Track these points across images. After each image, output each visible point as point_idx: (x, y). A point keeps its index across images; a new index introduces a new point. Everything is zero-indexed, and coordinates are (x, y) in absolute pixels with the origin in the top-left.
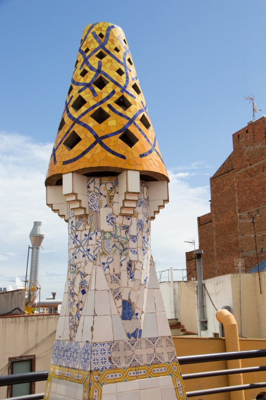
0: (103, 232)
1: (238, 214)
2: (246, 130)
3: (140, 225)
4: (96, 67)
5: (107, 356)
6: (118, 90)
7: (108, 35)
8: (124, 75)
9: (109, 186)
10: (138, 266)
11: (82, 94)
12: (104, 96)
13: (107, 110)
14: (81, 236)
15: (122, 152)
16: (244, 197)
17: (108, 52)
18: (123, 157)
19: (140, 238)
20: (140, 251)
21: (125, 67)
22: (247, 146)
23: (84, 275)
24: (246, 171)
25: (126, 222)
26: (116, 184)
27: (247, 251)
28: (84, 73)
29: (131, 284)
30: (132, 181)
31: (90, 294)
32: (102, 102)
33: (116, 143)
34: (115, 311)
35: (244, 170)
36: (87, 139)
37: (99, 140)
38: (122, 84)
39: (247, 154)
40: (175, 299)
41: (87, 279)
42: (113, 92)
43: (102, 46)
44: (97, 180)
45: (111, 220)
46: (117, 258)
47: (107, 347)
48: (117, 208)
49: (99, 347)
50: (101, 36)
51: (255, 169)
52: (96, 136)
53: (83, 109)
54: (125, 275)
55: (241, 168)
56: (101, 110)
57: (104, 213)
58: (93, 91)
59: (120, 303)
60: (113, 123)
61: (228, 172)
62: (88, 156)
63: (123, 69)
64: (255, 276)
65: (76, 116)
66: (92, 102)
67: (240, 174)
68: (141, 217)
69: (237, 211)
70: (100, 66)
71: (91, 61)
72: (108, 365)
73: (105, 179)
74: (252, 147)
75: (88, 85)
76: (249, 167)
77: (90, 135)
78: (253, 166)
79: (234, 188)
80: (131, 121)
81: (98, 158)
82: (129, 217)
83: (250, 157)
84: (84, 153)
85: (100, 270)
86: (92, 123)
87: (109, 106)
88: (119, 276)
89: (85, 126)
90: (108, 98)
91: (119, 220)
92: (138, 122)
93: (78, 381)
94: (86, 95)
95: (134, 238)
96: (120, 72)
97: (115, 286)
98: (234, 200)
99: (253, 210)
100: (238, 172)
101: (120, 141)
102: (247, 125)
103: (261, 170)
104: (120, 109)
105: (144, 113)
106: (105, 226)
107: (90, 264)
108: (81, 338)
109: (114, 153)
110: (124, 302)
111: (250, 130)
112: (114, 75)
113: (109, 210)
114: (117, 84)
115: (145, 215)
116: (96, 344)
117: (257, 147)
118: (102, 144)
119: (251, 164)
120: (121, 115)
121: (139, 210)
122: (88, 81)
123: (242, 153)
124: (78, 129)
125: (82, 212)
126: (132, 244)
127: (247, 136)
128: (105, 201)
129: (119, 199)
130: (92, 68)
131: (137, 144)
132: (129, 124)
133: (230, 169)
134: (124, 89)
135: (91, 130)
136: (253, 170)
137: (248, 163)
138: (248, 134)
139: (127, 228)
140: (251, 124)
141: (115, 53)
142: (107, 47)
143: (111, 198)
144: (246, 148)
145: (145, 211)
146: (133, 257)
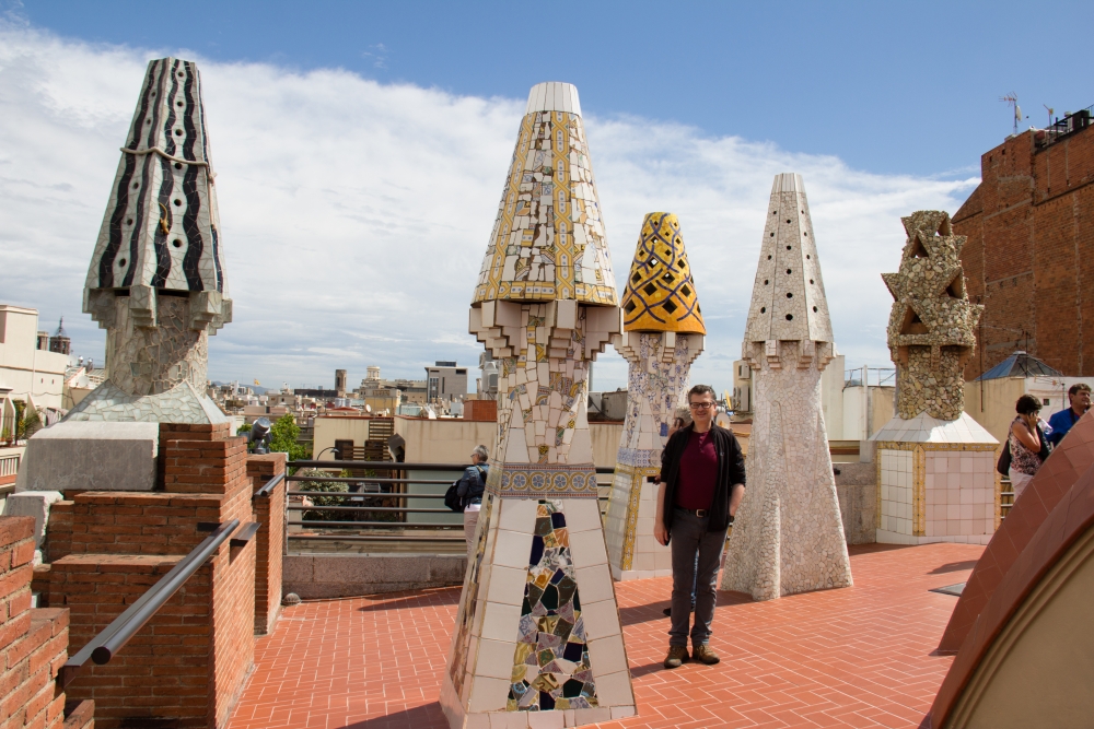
0: (651, 374)
1: (985, 284)
2: (1002, 150)
3: (678, 369)
4: (650, 249)
5: (647, 458)
6: (665, 268)
7: (661, 223)
8: (671, 255)
9: (655, 341)
10: (674, 399)
11: (639, 271)
12: (654, 273)
13: (655, 284)
14: (636, 376)
15: (663, 318)
16: (996, 258)
17: (660, 237)
18: (664, 322)
19: (677, 379)
20: (677, 388)
21: (673, 247)
22: (1003, 176)
23: (636, 403)
24: (1000, 216)
25: (667, 367)
26: (661, 339)
27: (995, 343)
28: (642, 253)
29: (668, 411)
30: (670, 339)
31: (639, 417)
32: (652, 278)
33: (659, 311)
34: (655, 430)
35: (997, 213)
36: (640, 306)
37: (648, 308)
38: (669, 263)
39: (1002, 188)
40: (868, 411)
41: (638, 406)
42: (661, 270)
43: (656, 232)
44: (647, 336)
45: (656, 366)
46: (659, 393)
47: (647, 453)
48: (660, 356)
49: (642, 453)
50: (656, 223)
51: (1014, 214)
52: (646, 305)
53: (639, 283)
54: (663, 405)
55: (992, 211)
56: (651, 284)
57: (651, 360)
58: (647, 269)
59: (659, 424)
60: (659, 295)
61: (973, 216)
62: (639, 320)
63: (671, 250)
64: (975, 386)
65: (634, 288)
66: (645, 278)
67: (991, 220)
68: (679, 363)
69: (984, 278)
70: (653, 249)
71: (647, 244)
72: (648, 464)
73: (653, 336)
74: (1010, 178)
75: (643, 264)
76: (1004, 210)
77: (642, 304)
78: (1010, 209)
79: (980, 242)
80: (673, 292)
81: (647, 322)
82: (669, 363)
83: (1007, 193)
84: (637, 318)
85: (646, 400)
86: (644, 295)
87: (657, 282)
88: (659, 405)
89: (639, 296)
90: (657, 275)
91: (661, 366)
92: (679, 292)
93: (628, 473)
94: (642, 272)
95: (672, 379)
96: (668, 253)
97: (657, 413)
98: (979, 261)
99: (1007, 278)
100: (988, 217)
101: (663, 309)
102: (1003, 142)
103: (1023, 215)
104: (665, 284)
105: (686, 284)
106: (652, 370)
107: (640, 396)
108: (633, 445)
109: (657, 318)
110: (662, 424)
111: (1009, 151)
112: (663, 256)
113: (654, 358)
114: (664, 263)
115: (683, 361)
116: (639, 450)
117: (1018, 178)
118: (650, 312)
119: (1007, 206)
120: (665, 288)
121: (678, 358)
122: (644, 261)
123: (995, 187)
124: (634, 298)
125: (636, 359)
126: (670, 383)
127: (1003, 160)
128: (652, 352)
129: (661, 350)
130: (647, 250)
131: (676, 311)
132: (671, 295)
133: (976, 211)
134: (669, 267)
135: (643, 300)
136: (1010, 214)
137: (1004, 204)
138: (1005, 157)
139: (667, 372)
140: (1010, 141)
141: (666, 238)
142: (659, 233)
143: (656, 350)
144: (1002, 179)
145: (683, 358)
146: (670, 392)
